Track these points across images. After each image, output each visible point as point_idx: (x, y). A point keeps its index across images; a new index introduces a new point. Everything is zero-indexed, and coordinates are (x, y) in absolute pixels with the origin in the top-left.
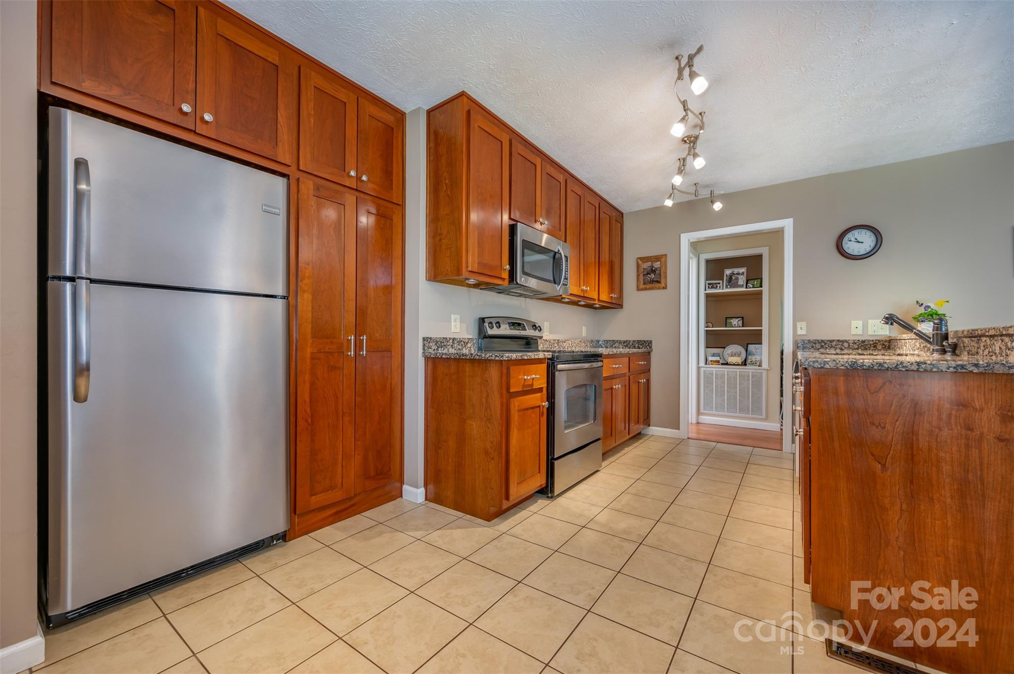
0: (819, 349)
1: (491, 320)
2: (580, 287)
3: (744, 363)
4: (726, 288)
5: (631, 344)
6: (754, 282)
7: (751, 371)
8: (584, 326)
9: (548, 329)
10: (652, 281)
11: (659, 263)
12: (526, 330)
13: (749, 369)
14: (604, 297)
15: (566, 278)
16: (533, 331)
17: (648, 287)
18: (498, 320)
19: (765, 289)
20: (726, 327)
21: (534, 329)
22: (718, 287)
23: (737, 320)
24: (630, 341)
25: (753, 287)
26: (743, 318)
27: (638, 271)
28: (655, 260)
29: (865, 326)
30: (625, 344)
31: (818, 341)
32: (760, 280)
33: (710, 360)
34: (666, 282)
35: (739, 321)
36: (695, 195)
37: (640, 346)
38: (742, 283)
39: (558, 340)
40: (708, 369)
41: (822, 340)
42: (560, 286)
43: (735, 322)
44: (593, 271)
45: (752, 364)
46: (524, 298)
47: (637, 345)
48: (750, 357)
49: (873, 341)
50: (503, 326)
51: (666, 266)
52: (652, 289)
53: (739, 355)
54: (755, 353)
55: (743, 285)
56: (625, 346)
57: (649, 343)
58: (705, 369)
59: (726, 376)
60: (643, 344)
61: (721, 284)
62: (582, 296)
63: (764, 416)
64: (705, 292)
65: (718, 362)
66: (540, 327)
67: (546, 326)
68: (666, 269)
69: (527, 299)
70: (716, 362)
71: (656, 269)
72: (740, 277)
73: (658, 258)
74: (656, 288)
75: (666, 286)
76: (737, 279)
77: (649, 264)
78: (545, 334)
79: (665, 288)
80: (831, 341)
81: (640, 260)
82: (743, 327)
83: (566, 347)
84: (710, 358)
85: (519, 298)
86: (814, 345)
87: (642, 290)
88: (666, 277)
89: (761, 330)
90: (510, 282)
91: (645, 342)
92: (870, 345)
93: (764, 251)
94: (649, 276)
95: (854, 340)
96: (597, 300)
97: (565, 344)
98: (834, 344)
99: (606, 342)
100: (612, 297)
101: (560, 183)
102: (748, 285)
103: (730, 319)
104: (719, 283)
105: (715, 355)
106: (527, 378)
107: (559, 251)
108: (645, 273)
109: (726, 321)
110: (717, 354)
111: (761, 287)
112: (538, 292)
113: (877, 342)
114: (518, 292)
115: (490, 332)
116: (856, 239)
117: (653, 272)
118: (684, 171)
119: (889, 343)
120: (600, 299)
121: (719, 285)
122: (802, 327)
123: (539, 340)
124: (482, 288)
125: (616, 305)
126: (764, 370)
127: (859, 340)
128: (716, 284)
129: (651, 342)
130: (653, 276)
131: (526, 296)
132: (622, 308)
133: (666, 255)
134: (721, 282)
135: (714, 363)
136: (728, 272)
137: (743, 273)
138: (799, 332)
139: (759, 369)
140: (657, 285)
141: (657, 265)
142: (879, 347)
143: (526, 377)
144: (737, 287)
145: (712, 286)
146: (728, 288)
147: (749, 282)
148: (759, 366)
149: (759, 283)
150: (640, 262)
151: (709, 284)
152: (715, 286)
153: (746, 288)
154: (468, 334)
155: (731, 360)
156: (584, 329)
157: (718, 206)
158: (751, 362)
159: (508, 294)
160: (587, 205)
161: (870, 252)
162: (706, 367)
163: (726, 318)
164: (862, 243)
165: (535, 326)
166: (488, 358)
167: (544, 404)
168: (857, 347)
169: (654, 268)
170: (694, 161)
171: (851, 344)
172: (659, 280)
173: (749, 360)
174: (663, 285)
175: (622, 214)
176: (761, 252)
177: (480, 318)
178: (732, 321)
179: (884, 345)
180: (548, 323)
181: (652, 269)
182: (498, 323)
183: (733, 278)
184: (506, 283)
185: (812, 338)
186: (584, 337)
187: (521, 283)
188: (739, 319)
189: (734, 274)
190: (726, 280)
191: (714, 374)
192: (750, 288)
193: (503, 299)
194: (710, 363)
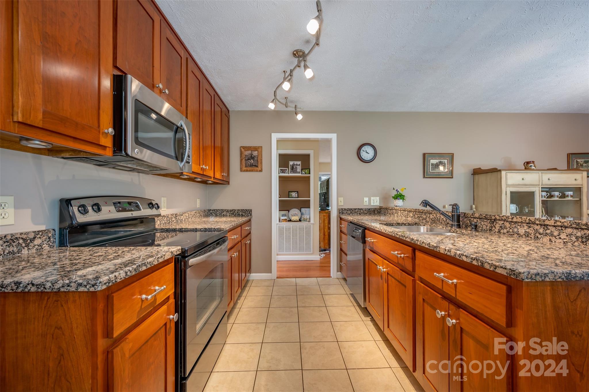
0: (349, 214)
1: (83, 202)
2: (200, 166)
3: (300, 220)
4: (291, 173)
5: (236, 212)
6: (306, 171)
7: (305, 225)
8: (198, 199)
9: (166, 204)
10: (252, 165)
11: (257, 152)
12: (140, 210)
13: (303, 224)
14: (218, 176)
15: (189, 156)
16: (150, 210)
17: (249, 169)
18: (96, 201)
19: (312, 176)
20: (289, 198)
21: (150, 208)
22: (286, 172)
23: (295, 193)
24: (235, 210)
25: (305, 174)
26: (298, 192)
27: (241, 157)
28: (254, 149)
29: (370, 200)
30: (232, 213)
31: (349, 209)
32: (308, 170)
33: (282, 219)
34: (262, 167)
35: (296, 194)
36: (286, 106)
37: (243, 213)
38: (299, 171)
39: (176, 214)
40: (281, 225)
41: (351, 209)
42: (183, 163)
43: (294, 194)
44: (209, 152)
45: (305, 220)
46: (137, 173)
47: (241, 213)
48: (303, 216)
49: (373, 209)
50: (104, 209)
51: (262, 155)
52: (252, 171)
53: (297, 215)
54: (305, 213)
55: (300, 172)
56: (231, 214)
57: (250, 212)
58: (279, 225)
59: (291, 229)
60: (246, 212)
61: (288, 170)
62: (202, 174)
63: (312, 252)
64: (279, 175)
65: (286, 220)
66: (157, 204)
67: (163, 202)
68: (262, 157)
69: (141, 174)
70: (285, 220)
71: (255, 157)
72: (298, 167)
73: (256, 149)
74: (255, 170)
75: (262, 170)
76: (296, 168)
77: (249, 152)
78: (162, 210)
79: (261, 171)
80: (355, 209)
81: (243, 148)
82: (298, 198)
83: (184, 219)
84: (282, 218)
85: (130, 173)
86: (347, 211)
87: (244, 171)
88: (261, 163)
89: (310, 200)
90: (114, 152)
91: (247, 211)
92: (372, 211)
93: (311, 152)
94: (249, 161)
95: (365, 209)
96: (212, 178)
97: (183, 216)
98: (356, 210)
99: (216, 211)
100: (223, 175)
101: (181, 58)
102: (302, 172)
103: (291, 192)
104: (286, 170)
105: (284, 215)
106: (147, 299)
107: (182, 126)
108: (247, 159)
109: (289, 194)
110: (285, 214)
111: (310, 174)
112: (156, 167)
113: (375, 209)
114: (129, 166)
115: (81, 219)
116: (366, 151)
117: (252, 159)
118: (291, 80)
119: (380, 210)
120: (215, 177)
121: (286, 171)
122: (341, 201)
123: (156, 218)
124: (65, 157)
125: (225, 182)
126: (312, 224)
127: (367, 209)
128: (284, 170)
129: (251, 210)
130: (252, 161)
131: (139, 171)
132: (229, 184)
133: (262, 147)
134: (287, 169)
135: (284, 221)
136: (291, 163)
137: (299, 165)
138: (340, 204)
139: (309, 224)
140: (256, 168)
141: (255, 153)
142: (376, 212)
143: (144, 296)
144: (297, 173)
145: (283, 171)
146: (292, 173)
147: (303, 170)
148: (308, 222)
149: (308, 171)
150: (243, 150)
151: (281, 170)
152: (284, 171)
153: (302, 174)
154: (35, 224)
155: (293, 218)
156: (198, 201)
157: (300, 117)
158: (304, 219)
159: (114, 168)
160: (205, 91)
161: (372, 159)
162: (280, 224)
163: (289, 192)
164: (369, 153)
165: (151, 203)
166: (59, 288)
167: (171, 317)
168: (367, 212)
169: (253, 156)
170: (305, 72)
171: (364, 211)
172: (257, 164)
173: (303, 218)
174: (260, 169)
175: (228, 111)
176: (309, 153)
177: (61, 200)
178: (292, 194)
179: (378, 211)
180: (165, 199)
181: (252, 156)
182: (97, 205)
183: (294, 167)
184: (109, 153)
185: (346, 207)
186: (199, 207)
187: (134, 156)
188: (296, 192)
189: (294, 165)
190: (291, 168)
191: (285, 228)
192: (303, 174)
193: (106, 173)
194: (282, 221)
